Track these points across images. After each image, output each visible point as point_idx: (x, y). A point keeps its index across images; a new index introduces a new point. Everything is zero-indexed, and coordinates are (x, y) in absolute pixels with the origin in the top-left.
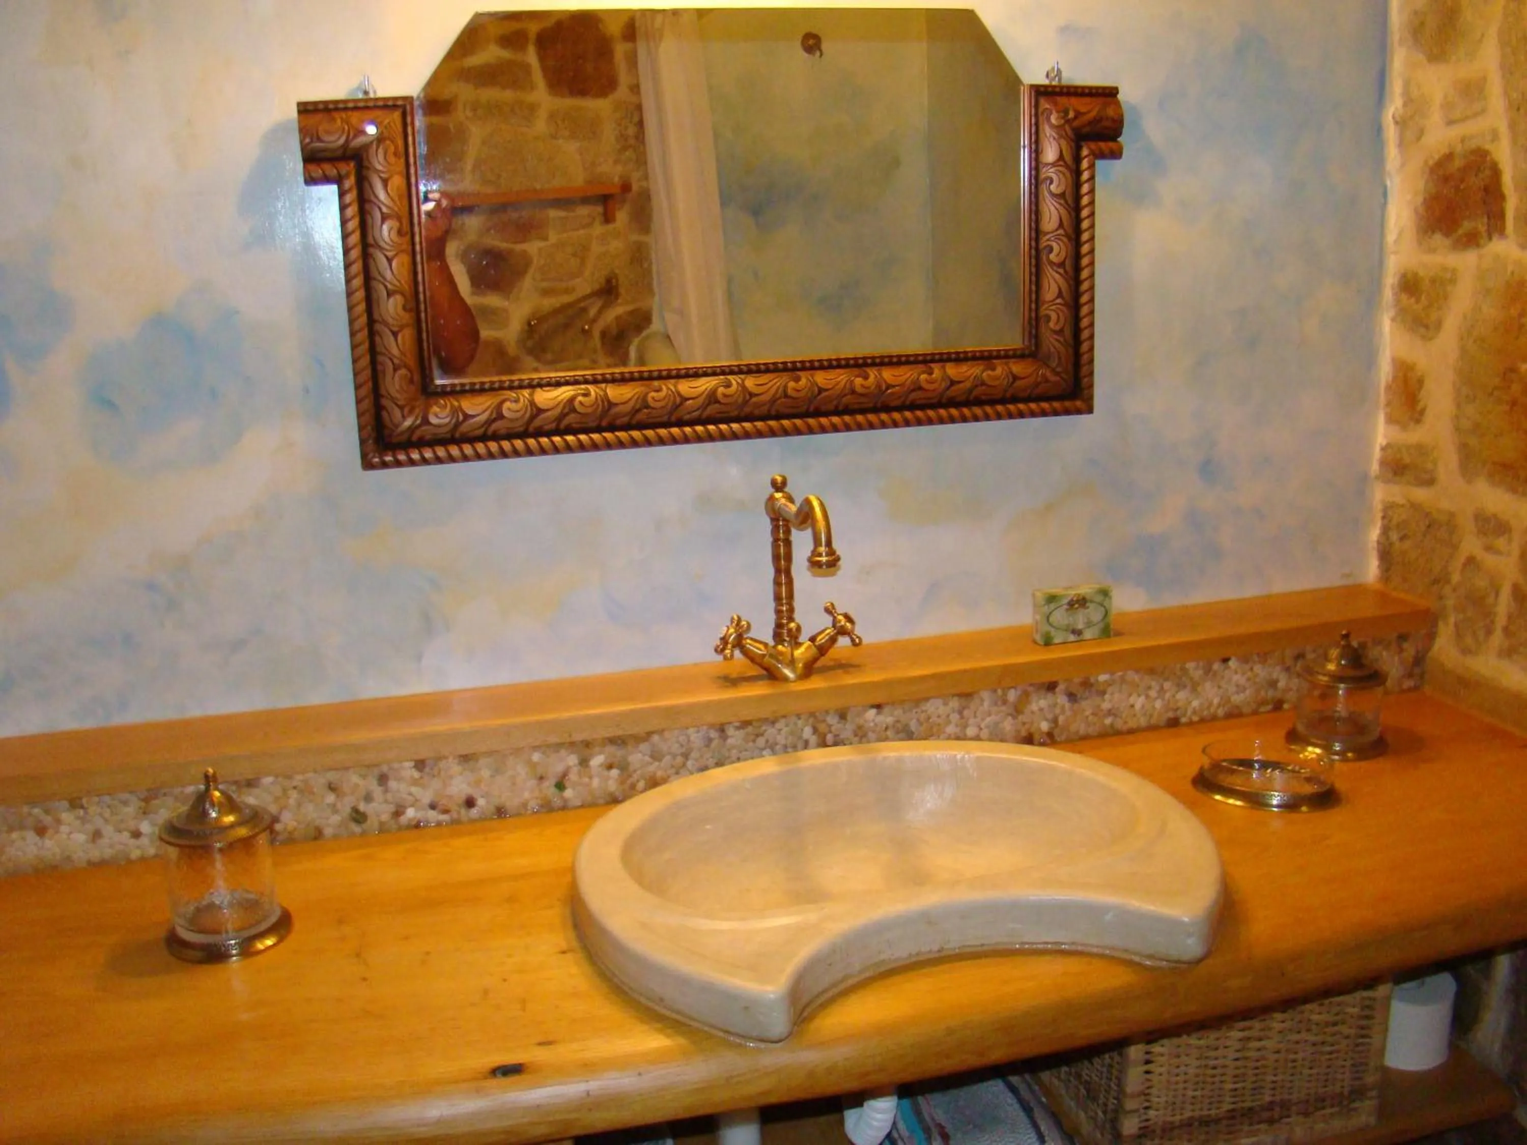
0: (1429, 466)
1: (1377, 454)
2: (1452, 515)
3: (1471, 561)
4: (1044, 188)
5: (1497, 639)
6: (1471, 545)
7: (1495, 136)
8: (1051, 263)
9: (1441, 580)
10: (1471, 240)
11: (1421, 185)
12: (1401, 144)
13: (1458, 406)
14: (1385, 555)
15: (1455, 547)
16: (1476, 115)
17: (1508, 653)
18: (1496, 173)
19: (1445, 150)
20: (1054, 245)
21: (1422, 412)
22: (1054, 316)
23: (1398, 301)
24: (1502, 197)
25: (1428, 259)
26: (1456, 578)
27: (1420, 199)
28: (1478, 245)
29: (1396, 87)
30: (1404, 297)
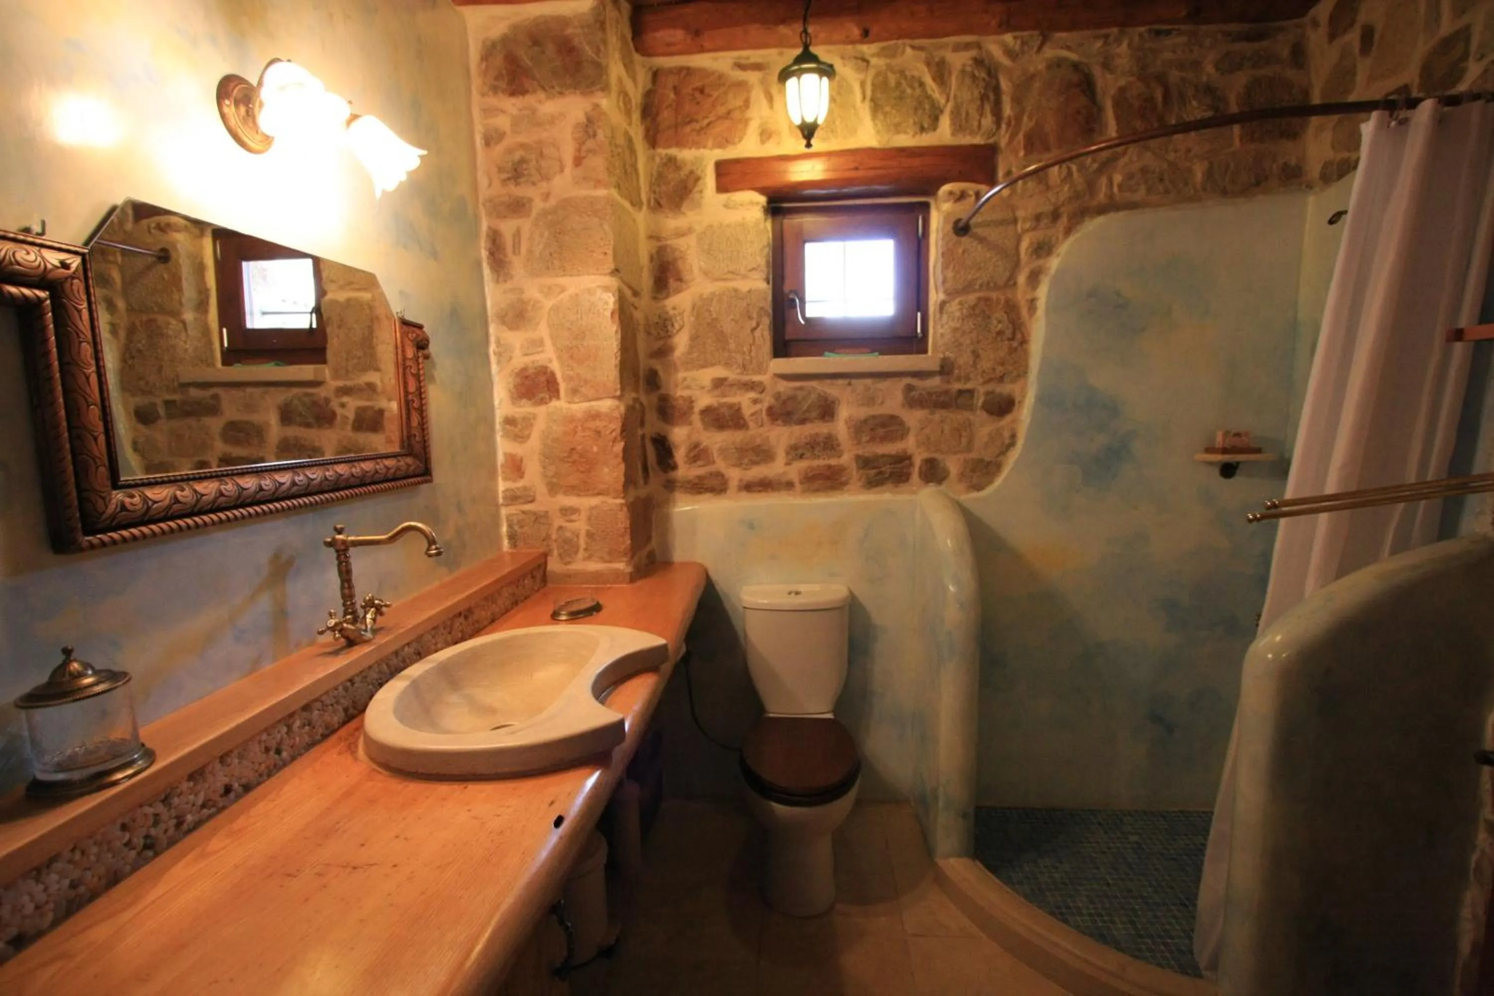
0: (532, 494)
1: (501, 495)
2: (547, 512)
3: (560, 528)
4: (408, 371)
5: (581, 554)
6: (558, 522)
7: (550, 361)
8: (415, 409)
9: (548, 537)
10: (542, 402)
11: (511, 380)
12: (499, 363)
13: (544, 467)
14: (512, 537)
15: (550, 525)
16: (538, 353)
17: (589, 558)
18: (553, 374)
19: (523, 366)
20: (415, 399)
21: (523, 473)
22: (417, 434)
23: (503, 429)
24: (557, 384)
25: (518, 410)
26: (554, 537)
27: (511, 386)
28: (546, 403)
29: (492, 339)
30: (508, 427)
